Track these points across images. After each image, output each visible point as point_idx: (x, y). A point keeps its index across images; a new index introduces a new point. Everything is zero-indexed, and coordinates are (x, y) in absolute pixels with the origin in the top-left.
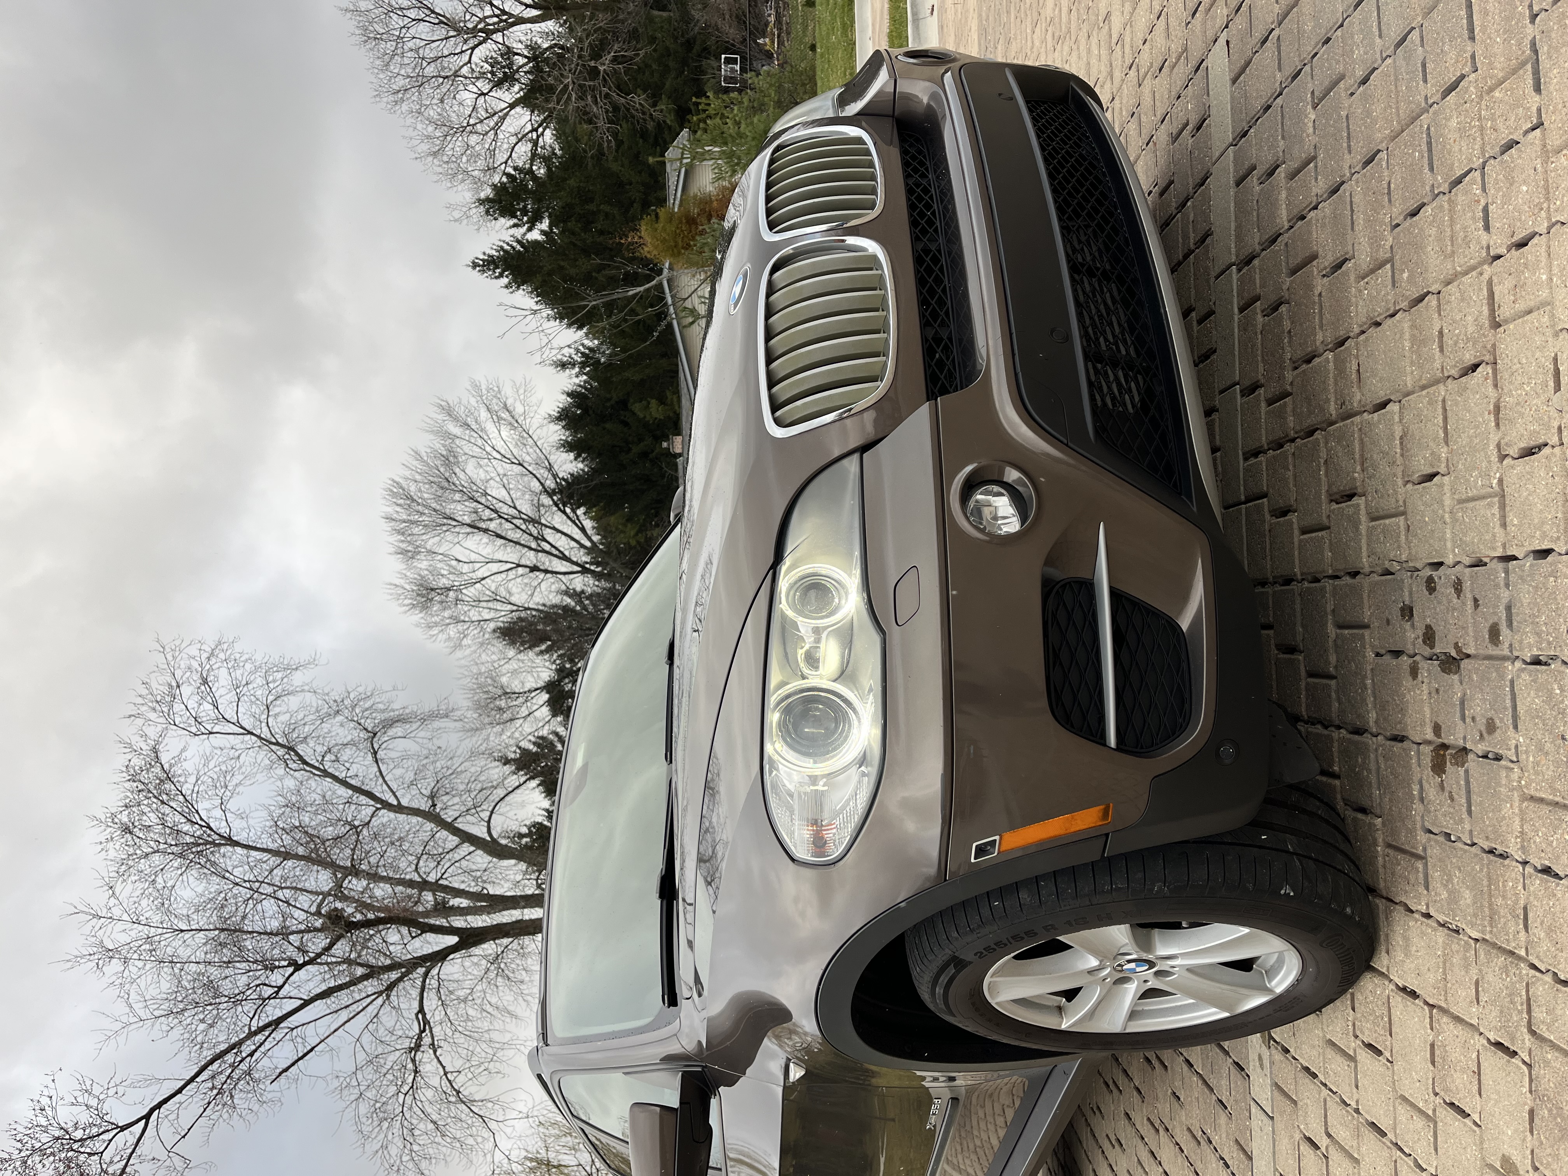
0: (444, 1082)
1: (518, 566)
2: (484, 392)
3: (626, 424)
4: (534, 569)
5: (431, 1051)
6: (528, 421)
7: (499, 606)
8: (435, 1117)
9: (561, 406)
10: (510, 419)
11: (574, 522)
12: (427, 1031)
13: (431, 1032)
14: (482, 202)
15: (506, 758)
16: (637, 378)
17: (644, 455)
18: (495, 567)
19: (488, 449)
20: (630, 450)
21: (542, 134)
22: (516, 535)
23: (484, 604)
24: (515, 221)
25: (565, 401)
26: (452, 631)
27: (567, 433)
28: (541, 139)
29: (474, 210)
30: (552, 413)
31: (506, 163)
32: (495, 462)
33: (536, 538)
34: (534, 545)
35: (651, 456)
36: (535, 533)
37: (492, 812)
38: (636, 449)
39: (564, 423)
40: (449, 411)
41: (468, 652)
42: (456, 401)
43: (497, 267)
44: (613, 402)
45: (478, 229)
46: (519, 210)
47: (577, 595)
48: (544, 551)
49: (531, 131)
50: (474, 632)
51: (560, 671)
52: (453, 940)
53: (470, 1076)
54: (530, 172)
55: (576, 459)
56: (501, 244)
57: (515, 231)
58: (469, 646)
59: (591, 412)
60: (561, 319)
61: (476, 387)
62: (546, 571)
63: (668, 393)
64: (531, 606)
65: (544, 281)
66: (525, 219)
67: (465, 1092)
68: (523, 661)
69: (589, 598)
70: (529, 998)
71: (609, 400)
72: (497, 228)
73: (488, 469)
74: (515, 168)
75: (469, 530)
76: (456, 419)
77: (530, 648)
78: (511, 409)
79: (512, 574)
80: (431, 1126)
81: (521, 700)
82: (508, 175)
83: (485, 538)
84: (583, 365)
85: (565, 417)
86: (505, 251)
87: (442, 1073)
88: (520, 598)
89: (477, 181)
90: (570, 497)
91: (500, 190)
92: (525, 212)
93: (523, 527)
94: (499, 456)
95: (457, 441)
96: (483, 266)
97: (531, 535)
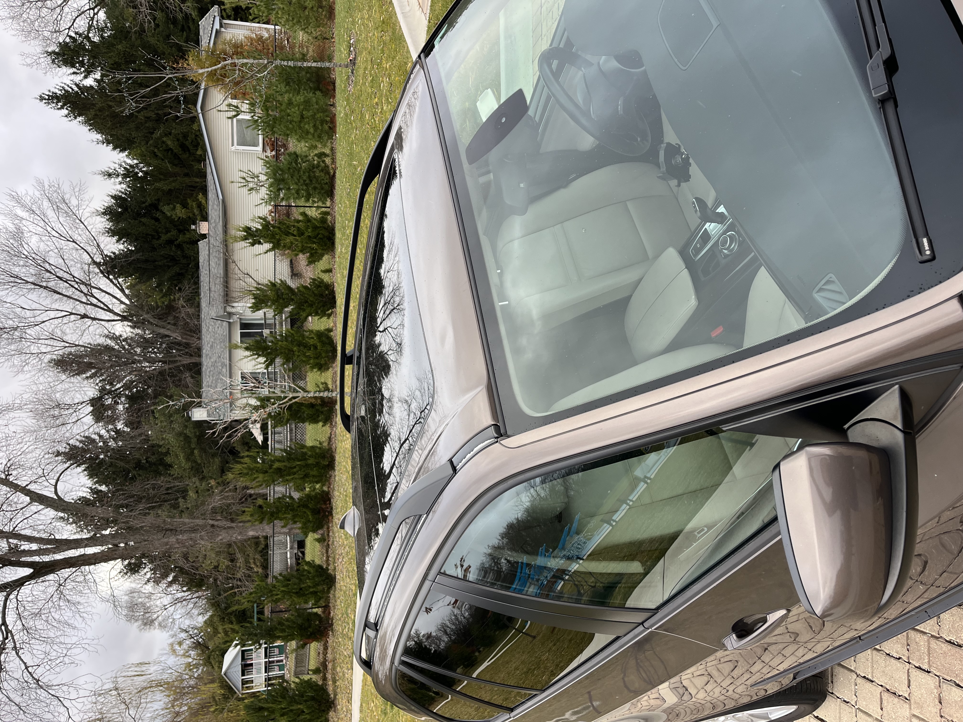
0: (26, 674)
1: (72, 314)
2: (47, 187)
3: (157, 220)
4: (84, 316)
5: (14, 652)
6: (81, 212)
7: (55, 343)
8: (18, 700)
9: (106, 205)
10: (66, 208)
11: (115, 285)
12: (10, 638)
13: (13, 639)
14: (50, 54)
15: (58, 452)
16: (166, 188)
17: (170, 242)
18: (52, 314)
19: (49, 229)
20: (159, 237)
21: (97, 14)
22: (69, 292)
23: (43, 341)
24: (75, 70)
25: (109, 202)
26: (17, 360)
27: (111, 224)
28: (96, 16)
29: (42, 60)
30: (99, 209)
31: (69, 29)
32: (54, 239)
33: (86, 295)
34: (84, 300)
35: (175, 243)
36: (85, 291)
37: (58, 480)
38: (164, 237)
39: (108, 217)
40: (18, 200)
41: (28, 376)
42: (24, 192)
43: (59, 101)
44: (147, 204)
45: (46, 73)
46: (78, 63)
47: (116, 338)
48: (92, 304)
49: (89, 9)
50: (34, 361)
51: (102, 390)
52: (28, 571)
53: (48, 667)
54: (88, 38)
55: (118, 241)
56: (63, 85)
57: (73, 77)
58: (30, 371)
59: (129, 210)
60: (108, 143)
61: (40, 183)
62: (94, 319)
63: (189, 201)
64: (81, 343)
65: (96, 115)
66: (83, 69)
67: (44, 680)
68: (73, 383)
69: (125, 340)
70: (85, 615)
71: (144, 203)
72: (60, 74)
73: (49, 243)
74: (76, 33)
75: (33, 286)
76: (23, 206)
77: (78, 374)
78: (67, 201)
79: (65, 320)
80: (15, 708)
81: (71, 411)
82: (71, 37)
83: (45, 293)
84: (125, 176)
85: (108, 212)
86: (67, 91)
87: (23, 667)
88: (71, 338)
89: (45, 39)
90: (114, 267)
91: (64, 46)
92: (82, 64)
93: (76, 286)
94: (57, 235)
95: (24, 222)
96: (49, 99)
97: (82, 292)
